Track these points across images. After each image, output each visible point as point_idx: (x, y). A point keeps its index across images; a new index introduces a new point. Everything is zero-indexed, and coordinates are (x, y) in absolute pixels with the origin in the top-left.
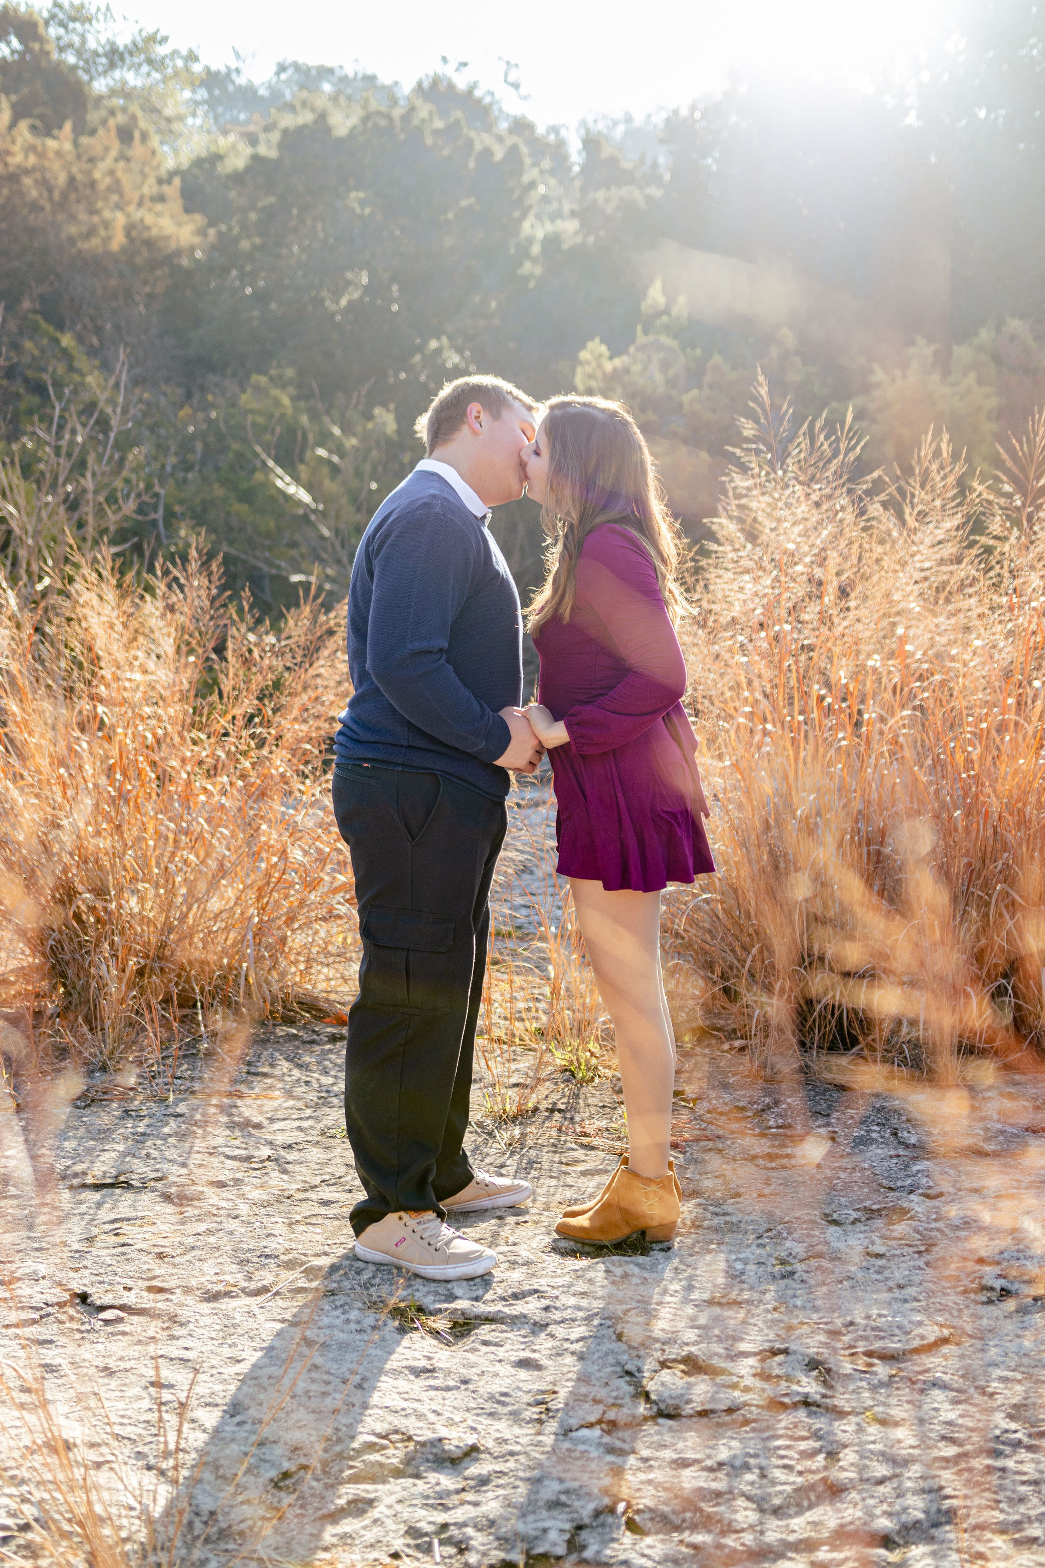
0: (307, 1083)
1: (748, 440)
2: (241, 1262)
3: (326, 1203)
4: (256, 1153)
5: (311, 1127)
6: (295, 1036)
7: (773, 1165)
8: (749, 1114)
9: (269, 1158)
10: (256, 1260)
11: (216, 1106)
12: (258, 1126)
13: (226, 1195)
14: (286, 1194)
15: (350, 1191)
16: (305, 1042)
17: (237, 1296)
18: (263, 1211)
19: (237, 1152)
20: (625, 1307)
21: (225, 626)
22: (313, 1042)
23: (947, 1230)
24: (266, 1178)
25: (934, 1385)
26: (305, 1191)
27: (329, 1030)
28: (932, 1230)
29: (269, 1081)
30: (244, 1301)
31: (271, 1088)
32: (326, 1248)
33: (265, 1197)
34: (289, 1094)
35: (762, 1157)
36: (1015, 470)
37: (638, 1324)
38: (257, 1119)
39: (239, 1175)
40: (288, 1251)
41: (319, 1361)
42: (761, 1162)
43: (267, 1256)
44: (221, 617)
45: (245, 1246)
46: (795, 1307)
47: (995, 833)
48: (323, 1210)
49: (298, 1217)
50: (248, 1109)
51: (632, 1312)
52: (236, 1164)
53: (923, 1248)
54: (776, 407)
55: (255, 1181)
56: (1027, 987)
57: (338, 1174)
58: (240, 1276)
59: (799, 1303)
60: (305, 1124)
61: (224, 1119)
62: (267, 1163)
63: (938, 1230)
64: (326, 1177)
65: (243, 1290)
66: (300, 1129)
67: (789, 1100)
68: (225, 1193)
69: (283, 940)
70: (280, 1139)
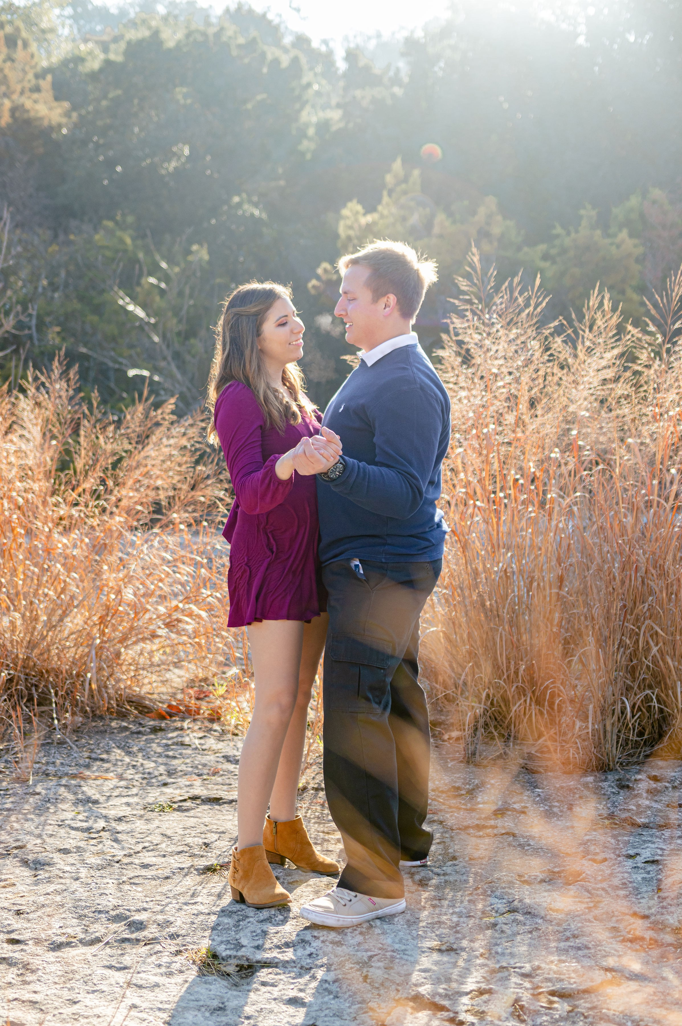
0: (134, 766)
1: (464, 293)
2: (80, 917)
3: (145, 866)
4: (95, 826)
5: (138, 804)
6: (126, 729)
7: (481, 833)
8: (463, 792)
9: (104, 829)
10: (91, 915)
11: (65, 786)
12: (96, 802)
13: (71, 860)
14: (116, 859)
15: (164, 856)
16: (132, 733)
17: (76, 946)
18: (98, 873)
19: (79, 824)
20: (369, 953)
21: (79, 418)
22: (139, 733)
23: (609, 890)
24: (100, 846)
25: (601, 1019)
26: (130, 856)
27: (152, 723)
28: (598, 889)
29: (106, 765)
30: (82, 950)
31: (107, 771)
32: (145, 905)
33: (99, 862)
34: (121, 777)
35: (473, 827)
36: (657, 316)
37: (379, 968)
38: (96, 797)
39: (82, 844)
40: (116, 907)
41: (137, 1001)
42: (471, 831)
43: (100, 912)
44: (76, 412)
45: (83, 904)
46: (497, 953)
47: (643, 582)
48: (143, 872)
49: (125, 879)
50: (90, 790)
51: (375, 958)
52: (79, 833)
53: (591, 905)
54: (484, 270)
55: (93, 849)
56: (667, 695)
57: (155, 842)
58: (78, 929)
59: (500, 950)
60: (131, 800)
61: (71, 797)
62: (102, 834)
63: (603, 889)
64: (147, 844)
65: (81, 941)
66: (128, 804)
67: (492, 782)
68: (70, 859)
69: (118, 655)
70: (112, 813)
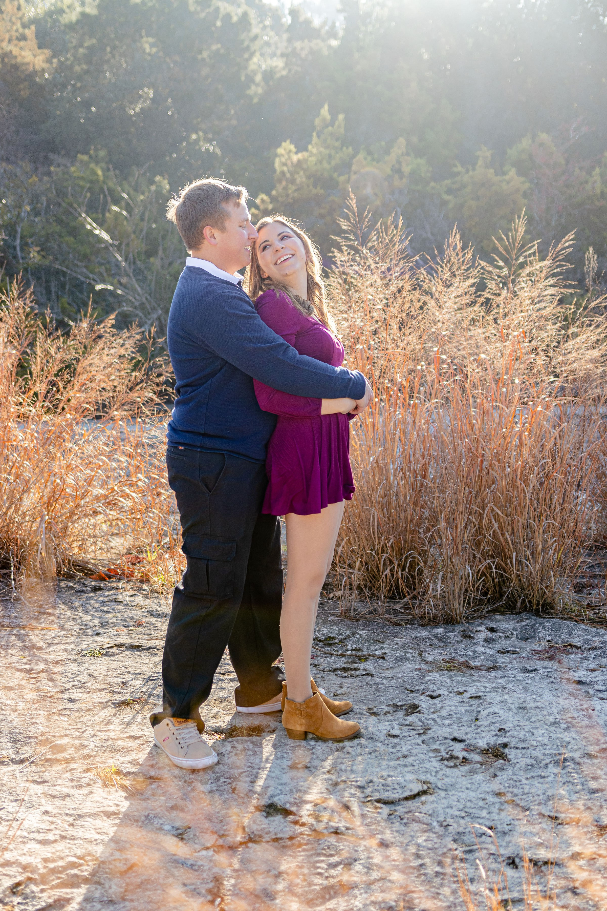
0: (74, 619)
1: (345, 232)
2: (14, 741)
3: (71, 701)
4: (36, 668)
5: (73, 650)
6: (72, 588)
7: (346, 674)
8: (337, 641)
9: (43, 671)
10: (23, 740)
11: (16, 635)
12: (40, 648)
13: (12, 696)
14: (49, 695)
15: (89, 692)
16: (77, 592)
17: (8, 764)
18: (33, 706)
19: (24, 667)
20: (240, 771)
21: (35, 332)
22: (82, 591)
23: (438, 720)
24: (38, 684)
25: (413, 820)
26: (62, 692)
27: (93, 583)
28: (429, 719)
29: (51, 618)
30: (13, 767)
31: (52, 622)
32: (67, 732)
33: (35, 697)
34: (62, 628)
35: (340, 670)
36: (504, 252)
37: (246, 782)
38: (41, 644)
39: (23, 682)
40: (43, 734)
41: (49, 808)
42: (339, 672)
43: (30, 738)
44: (32, 326)
45: (18, 731)
46: (341, 770)
47: (488, 473)
48: (70, 706)
49: (54, 710)
50: (35, 638)
51: (244, 774)
52: (22, 674)
53: (422, 732)
54: (360, 213)
55: (31, 686)
57: (83, 681)
58: (11, 751)
59: (343, 768)
60: (69, 647)
61: (20, 644)
62: (41, 674)
63: (433, 719)
64: (76, 683)
65: (12, 761)
66: (65, 650)
67: (361, 633)
68: (12, 695)
69: (66, 528)
70: (51, 657)
